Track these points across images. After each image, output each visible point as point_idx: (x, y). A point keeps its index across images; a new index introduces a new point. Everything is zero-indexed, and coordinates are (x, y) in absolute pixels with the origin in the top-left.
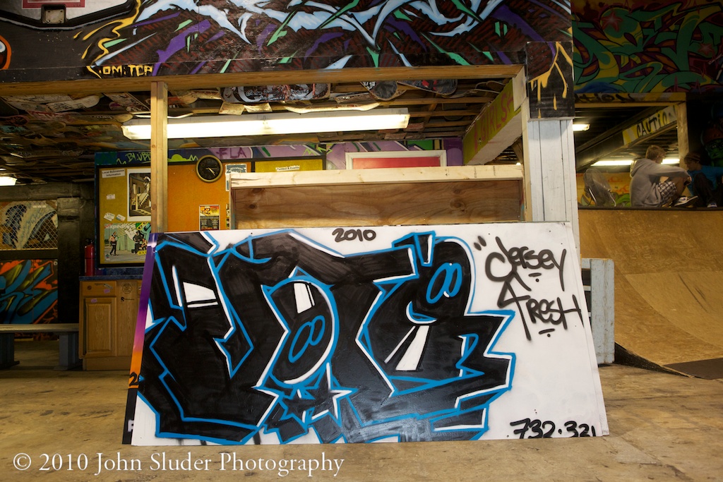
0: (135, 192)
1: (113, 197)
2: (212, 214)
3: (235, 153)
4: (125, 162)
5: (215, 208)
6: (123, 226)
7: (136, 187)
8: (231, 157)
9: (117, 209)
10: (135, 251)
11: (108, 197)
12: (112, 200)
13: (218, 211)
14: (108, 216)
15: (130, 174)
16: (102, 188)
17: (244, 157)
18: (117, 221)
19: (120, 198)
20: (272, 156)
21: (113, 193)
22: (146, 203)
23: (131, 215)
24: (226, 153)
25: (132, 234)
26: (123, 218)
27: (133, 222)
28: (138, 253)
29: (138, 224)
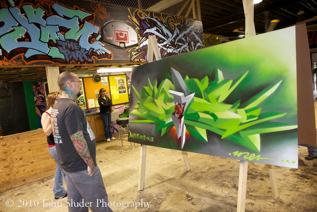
8: (102, 75)
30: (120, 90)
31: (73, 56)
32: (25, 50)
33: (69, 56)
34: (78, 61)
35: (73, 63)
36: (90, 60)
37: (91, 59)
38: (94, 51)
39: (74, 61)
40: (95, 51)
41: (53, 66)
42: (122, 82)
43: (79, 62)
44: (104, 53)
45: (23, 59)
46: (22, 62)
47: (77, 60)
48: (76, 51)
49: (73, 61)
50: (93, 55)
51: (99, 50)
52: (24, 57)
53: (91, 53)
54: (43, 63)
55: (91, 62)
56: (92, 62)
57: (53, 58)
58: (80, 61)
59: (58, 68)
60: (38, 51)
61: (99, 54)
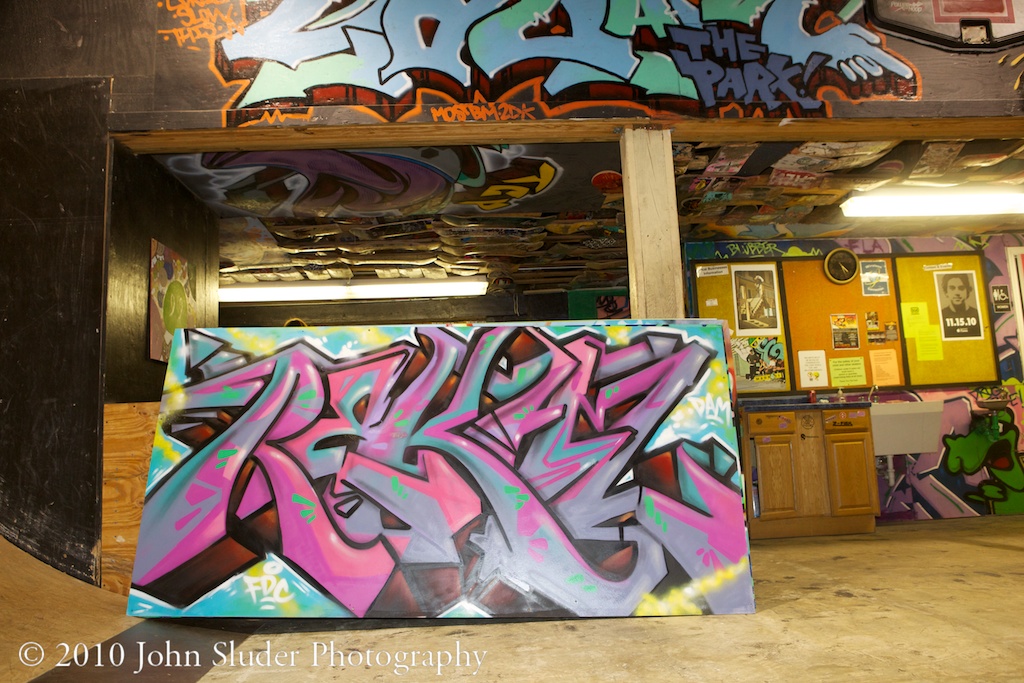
0: (744, 296)
1: (715, 302)
2: (848, 326)
3: (868, 247)
4: (726, 256)
5: (853, 317)
7: (745, 290)
8: (865, 251)
10: (751, 376)
11: (709, 303)
12: (713, 307)
13: (856, 321)
15: (737, 272)
16: (700, 291)
17: (881, 252)
19: (725, 303)
20: (916, 251)
21: (713, 297)
22: (760, 311)
23: (741, 327)
24: (856, 247)
25: (744, 353)
26: (731, 332)
27: (745, 337)
28: (755, 379)
29: (751, 340)
30: (950, 322)
31: (731, 85)
32: (546, 65)
33: (715, 85)
34: (754, 106)
35: (731, 115)
36: (808, 103)
37: (815, 99)
38: (829, 64)
39: (737, 107)
40: (832, 64)
41: (648, 127)
42: (961, 288)
43: (758, 112)
44: (878, 72)
45: (537, 98)
46: (532, 109)
47: (748, 100)
48: (746, 65)
49: (733, 105)
50: (824, 82)
51: (851, 62)
52: (543, 90)
53: (813, 74)
54: (608, 113)
55: (814, 110)
56: (821, 111)
57: (648, 93)
58: (763, 106)
59: (667, 133)
60: (595, 70)
61: (853, 78)
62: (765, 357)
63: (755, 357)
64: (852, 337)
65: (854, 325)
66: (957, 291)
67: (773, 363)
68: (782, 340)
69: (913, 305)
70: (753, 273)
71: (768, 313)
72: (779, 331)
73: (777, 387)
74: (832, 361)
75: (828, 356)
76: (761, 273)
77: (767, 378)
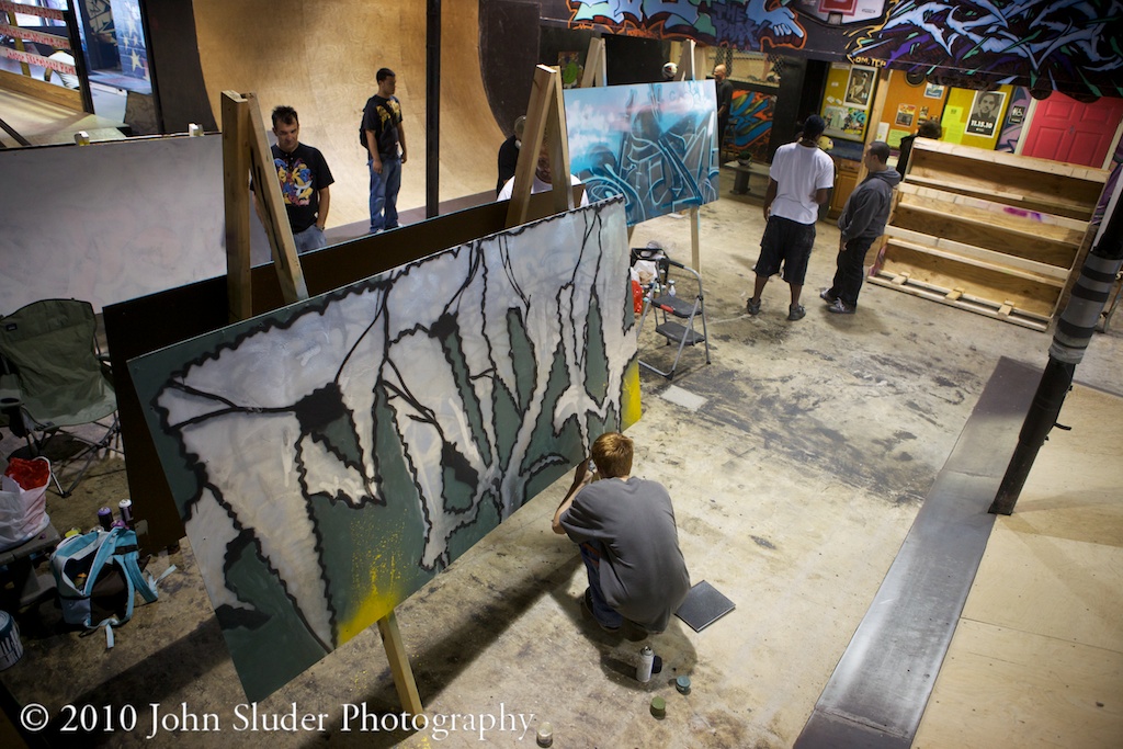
1: (837, 84)
2: (909, 112)
5: (912, 108)
6: (839, 108)
9: (837, 95)
10: (843, 129)
11: (833, 84)
12: (835, 87)
13: (914, 111)
14: (830, 99)
16: (830, 76)
18: (836, 104)
19: (842, 86)
21: (836, 81)
22: (860, 94)
23: (847, 101)
25: (844, 116)
26: (840, 102)
28: (846, 131)
30: (974, 123)
37: (760, 42)
38: (770, 26)
42: (991, 103)
44: (789, 32)
45: (661, 30)
48: (737, 23)
51: (779, 26)
52: (664, 26)
53: (762, 31)
57: (699, 32)
61: (778, 34)
62: (855, 120)
63: (849, 119)
64: (908, 119)
65: (912, 113)
66: (988, 104)
67: (858, 125)
68: (867, 113)
69: (954, 108)
70: (863, 71)
71: (864, 96)
72: (866, 108)
73: (856, 138)
74: (892, 131)
75: (890, 128)
76: (867, 72)
77: (852, 132)
